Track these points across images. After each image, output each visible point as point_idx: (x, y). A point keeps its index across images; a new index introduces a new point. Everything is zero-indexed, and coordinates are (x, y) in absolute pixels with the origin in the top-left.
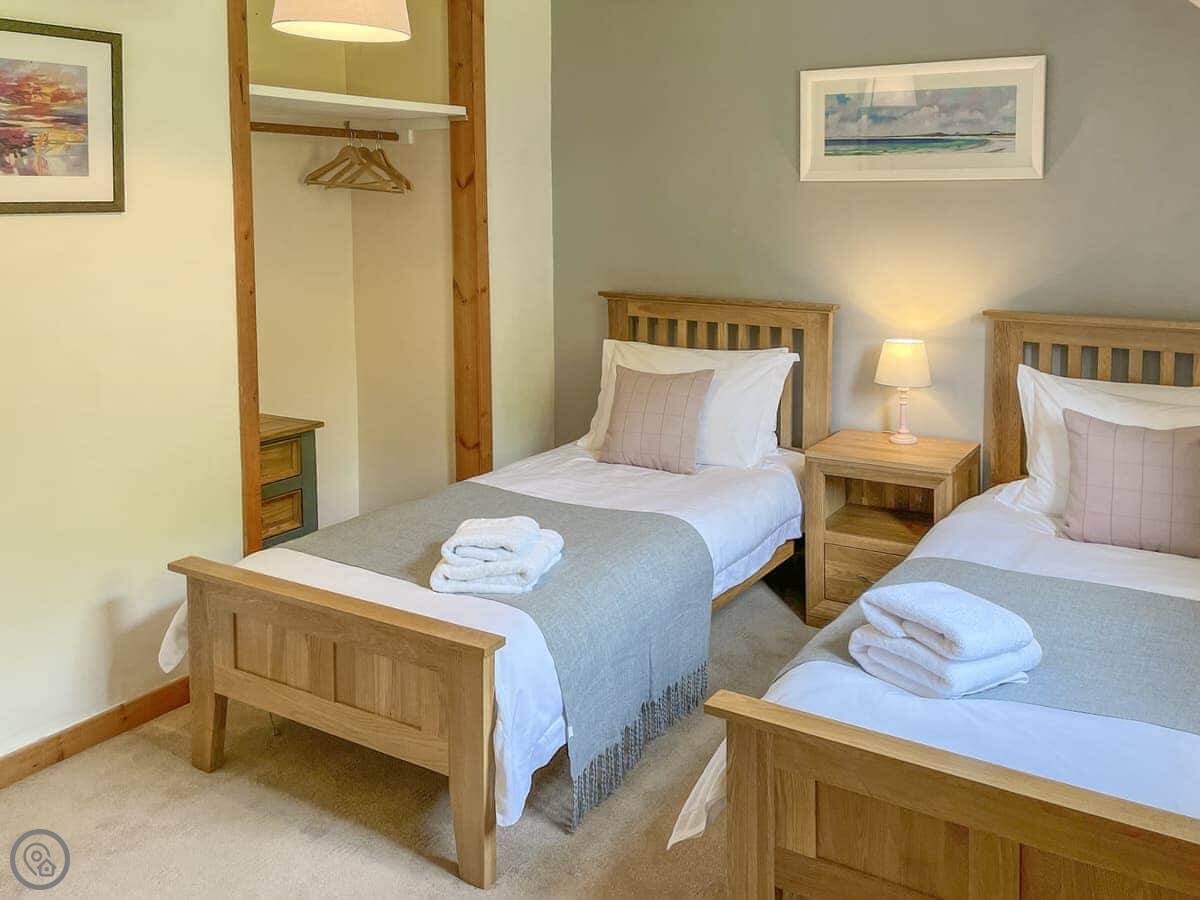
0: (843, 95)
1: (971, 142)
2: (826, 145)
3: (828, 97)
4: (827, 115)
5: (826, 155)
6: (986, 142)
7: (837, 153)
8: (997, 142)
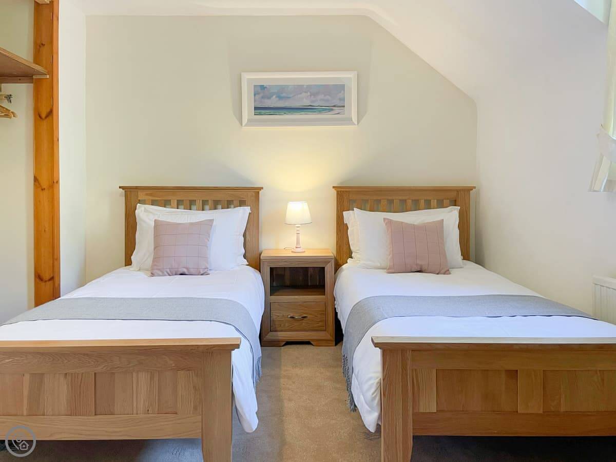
0: (263, 85)
1: (326, 109)
2: (255, 110)
3: (255, 86)
4: (255, 95)
5: (255, 115)
6: (332, 110)
7: (260, 114)
8: (337, 110)
